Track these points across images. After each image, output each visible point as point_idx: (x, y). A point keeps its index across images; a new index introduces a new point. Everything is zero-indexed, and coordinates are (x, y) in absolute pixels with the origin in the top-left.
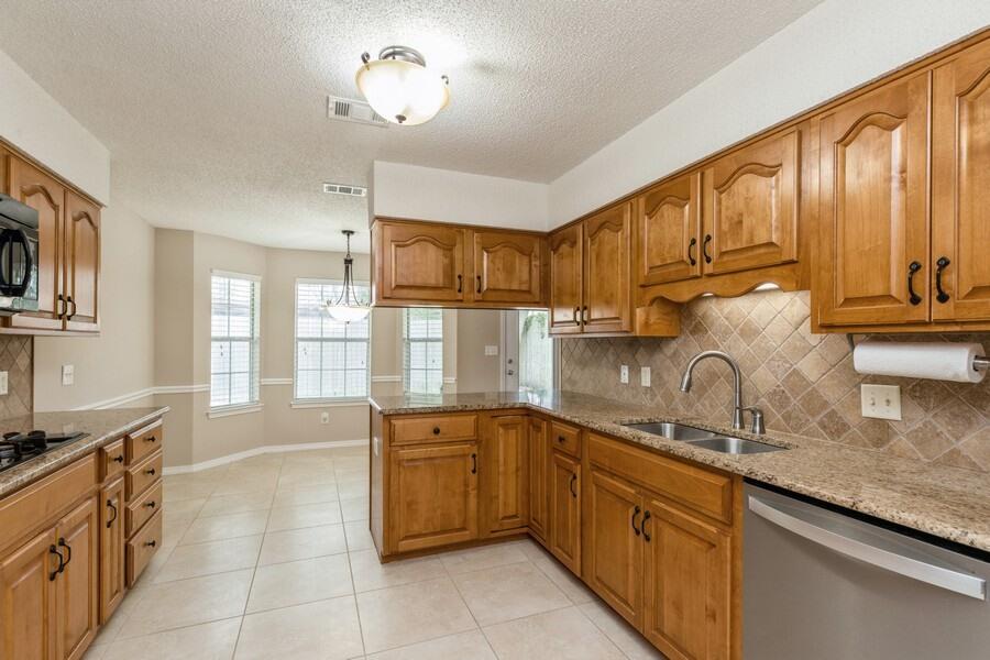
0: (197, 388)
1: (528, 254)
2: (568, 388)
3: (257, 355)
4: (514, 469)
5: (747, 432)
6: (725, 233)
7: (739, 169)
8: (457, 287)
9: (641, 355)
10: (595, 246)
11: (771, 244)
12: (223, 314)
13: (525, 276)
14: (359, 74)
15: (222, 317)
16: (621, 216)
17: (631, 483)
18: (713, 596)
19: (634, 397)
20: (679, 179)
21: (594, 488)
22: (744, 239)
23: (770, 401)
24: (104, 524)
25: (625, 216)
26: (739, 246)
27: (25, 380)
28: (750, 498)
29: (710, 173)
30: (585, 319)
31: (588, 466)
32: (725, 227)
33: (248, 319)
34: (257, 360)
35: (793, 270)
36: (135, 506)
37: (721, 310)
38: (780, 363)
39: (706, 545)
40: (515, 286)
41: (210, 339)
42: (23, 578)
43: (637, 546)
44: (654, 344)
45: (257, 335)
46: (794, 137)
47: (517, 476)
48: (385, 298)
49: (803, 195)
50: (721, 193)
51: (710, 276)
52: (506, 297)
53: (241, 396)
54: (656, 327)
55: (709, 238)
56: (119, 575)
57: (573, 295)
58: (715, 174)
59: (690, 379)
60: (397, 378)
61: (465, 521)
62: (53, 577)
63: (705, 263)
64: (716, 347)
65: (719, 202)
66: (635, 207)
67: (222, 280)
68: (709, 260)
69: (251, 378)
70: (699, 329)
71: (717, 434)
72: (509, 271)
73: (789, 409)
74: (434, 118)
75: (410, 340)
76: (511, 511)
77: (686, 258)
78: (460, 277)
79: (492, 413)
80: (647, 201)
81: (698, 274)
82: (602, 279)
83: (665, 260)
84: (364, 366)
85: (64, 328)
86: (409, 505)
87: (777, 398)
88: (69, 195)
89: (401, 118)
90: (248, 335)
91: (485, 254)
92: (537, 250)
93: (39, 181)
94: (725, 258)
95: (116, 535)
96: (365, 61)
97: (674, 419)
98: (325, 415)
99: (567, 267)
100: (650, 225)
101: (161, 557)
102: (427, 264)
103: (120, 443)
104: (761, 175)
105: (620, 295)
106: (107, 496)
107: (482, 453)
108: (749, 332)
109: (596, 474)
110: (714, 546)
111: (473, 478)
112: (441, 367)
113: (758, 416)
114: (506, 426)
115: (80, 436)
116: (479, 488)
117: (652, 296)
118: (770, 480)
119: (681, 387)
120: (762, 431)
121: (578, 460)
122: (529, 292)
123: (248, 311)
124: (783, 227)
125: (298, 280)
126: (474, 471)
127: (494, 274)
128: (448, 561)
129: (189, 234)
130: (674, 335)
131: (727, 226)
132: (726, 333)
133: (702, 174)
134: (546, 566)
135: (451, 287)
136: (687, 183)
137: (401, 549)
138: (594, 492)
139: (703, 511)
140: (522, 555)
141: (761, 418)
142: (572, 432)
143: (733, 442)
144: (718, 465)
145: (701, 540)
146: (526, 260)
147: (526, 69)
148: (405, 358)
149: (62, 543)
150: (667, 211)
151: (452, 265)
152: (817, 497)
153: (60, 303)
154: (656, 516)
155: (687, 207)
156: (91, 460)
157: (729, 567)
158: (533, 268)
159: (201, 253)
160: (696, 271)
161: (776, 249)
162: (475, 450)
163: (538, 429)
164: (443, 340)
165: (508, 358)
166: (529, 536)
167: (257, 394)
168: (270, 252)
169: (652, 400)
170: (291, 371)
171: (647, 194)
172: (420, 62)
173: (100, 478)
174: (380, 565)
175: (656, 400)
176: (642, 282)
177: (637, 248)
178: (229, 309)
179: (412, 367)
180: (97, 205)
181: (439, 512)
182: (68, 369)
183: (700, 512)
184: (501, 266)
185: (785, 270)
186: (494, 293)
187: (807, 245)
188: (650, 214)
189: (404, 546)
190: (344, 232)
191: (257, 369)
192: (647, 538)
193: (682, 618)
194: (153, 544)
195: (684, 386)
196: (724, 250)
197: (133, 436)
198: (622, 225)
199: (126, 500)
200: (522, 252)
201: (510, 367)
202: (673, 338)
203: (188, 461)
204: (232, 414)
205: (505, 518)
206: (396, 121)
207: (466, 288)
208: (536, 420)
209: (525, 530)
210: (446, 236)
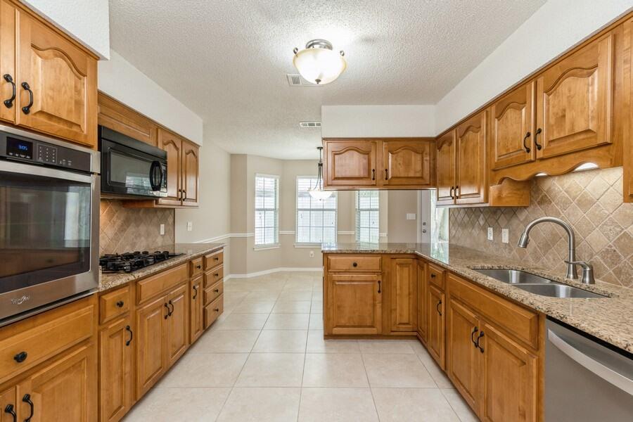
0: (248, 235)
1: (421, 153)
2: (453, 242)
3: (278, 218)
4: (407, 293)
5: (578, 282)
6: (552, 126)
7: (564, 74)
8: (372, 177)
9: (502, 220)
10: (463, 144)
11: (588, 131)
12: (261, 196)
13: (419, 167)
14: (294, 60)
15: (260, 198)
16: (479, 122)
17: (473, 310)
18: (524, 401)
19: (497, 250)
20: (520, 89)
21: (452, 311)
22: (567, 130)
23: (603, 258)
24: (192, 297)
25: (482, 121)
26: (562, 135)
27: (171, 229)
28: (549, 331)
29: (541, 80)
30: (457, 195)
31: (449, 296)
32: (552, 121)
33: (273, 199)
34: (278, 221)
35: (608, 151)
36: (209, 291)
37: (562, 186)
38: (612, 227)
39: (520, 361)
40: (411, 174)
41: (254, 210)
42: (153, 315)
43: (476, 355)
44: (512, 211)
45: (278, 207)
46: (609, 41)
47: (409, 298)
48: (328, 185)
49: (617, 88)
50: (549, 95)
51: (542, 159)
52: (404, 181)
53: (270, 240)
54: (508, 199)
55: (540, 131)
56: (199, 323)
57: (450, 178)
58: (544, 81)
59: (527, 238)
60: (353, 233)
61: (373, 322)
62: (166, 318)
63: (537, 150)
64: (558, 214)
65: (548, 103)
66: (489, 113)
67: (260, 179)
68: (540, 148)
69: (275, 231)
70: (544, 201)
71: (552, 281)
72: (407, 165)
73: (620, 265)
74: (340, 76)
75: (360, 210)
76: (405, 320)
77: (523, 147)
78: (374, 170)
79: (392, 256)
80: (497, 108)
81: (532, 158)
82: (468, 166)
83: (508, 150)
84: (334, 225)
85: (182, 205)
86: (339, 307)
87: (609, 256)
88: (184, 143)
89: (318, 81)
90: (273, 207)
91: (390, 154)
92: (427, 149)
93: (171, 138)
94: (553, 145)
95: (198, 303)
96: (295, 53)
97: (520, 268)
98: (312, 252)
99: (446, 160)
100: (499, 125)
101: (223, 318)
102: (353, 164)
103: (200, 259)
104: (582, 76)
105: (479, 178)
106: (193, 284)
107: (385, 280)
108: (585, 203)
109: (452, 301)
110: (525, 363)
111: (379, 296)
112: (378, 227)
113: (588, 269)
114: (401, 265)
115: (182, 254)
116: (382, 302)
117: (501, 177)
118: (562, 318)
119: (520, 244)
120: (592, 281)
121: (443, 291)
122: (422, 178)
123: (274, 195)
124: (599, 117)
125: (298, 177)
126: (379, 292)
127: (396, 166)
128: (363, 345)
129: (244, 156)
130: (525, 205)
131: (554, 119)
132: (566, 204)
133: (536, 83)
134: (425, 360)
135: (368, 177)
136: (524, 92)
137: (334, 333)
138: (452, 314)
139: (517, 336)
140: (411, 349)
141: (591, 272)
142: (440, 271)
143: (562, 289)
144: (526, 303)
145: (517, 358)
146: (419, 157)
147: (395, 35)
148: (357, 221)
149: (170, 302)
150: (510, 113)
151: (369, 164)
152: (597, 336)
153: (180, 193)
154: (488, 336)
155: (524, 110)
156: (185, 266)
157: (535, 380)
158: (425, 162)
159: (251, 165)
160: (531, 156)
161: (593, 135)
162: (380, 279)
163: (422, 268)
164: (379, 210)
165: (423, 221)
166: (417, 338)
167: (277, 239)
168: (284, 162)
169: (510, 253)
170: (294, 227)
171: (497, 103)
172: (330, 47)
173: (190, 274)
174: (323, 340)
175: (512, 253)
176: (493, 167)
177: (490, 143)
178: (264, 194)
179: (361, 226)
180: (197, 146)
181: (357, 314)
182: (190, 224)
183: (515, 337)
184: (401, 162)
185: (601, 151)
186: (397, 180)
187: (620, 129)
188: (499, 117)
189: (336, 331)
190: (318, 148)
191: (278, 226)
192: (482, 351)
193: (503, 413)
194: (217, 310)
195: (522, 243)
196: (551, 139)
197: (207, 256)
198: (480, 127)
199: (204, 287)
200: (416, 152)
201: (424, 228)
202: (525, 207)
203: (245, 272)
204: (266, 249)
205: (400, 324)
206: (316, 83)
207: (378, 177)
208: (421, 262)
209: (415, 334)
210: (366, 146)
